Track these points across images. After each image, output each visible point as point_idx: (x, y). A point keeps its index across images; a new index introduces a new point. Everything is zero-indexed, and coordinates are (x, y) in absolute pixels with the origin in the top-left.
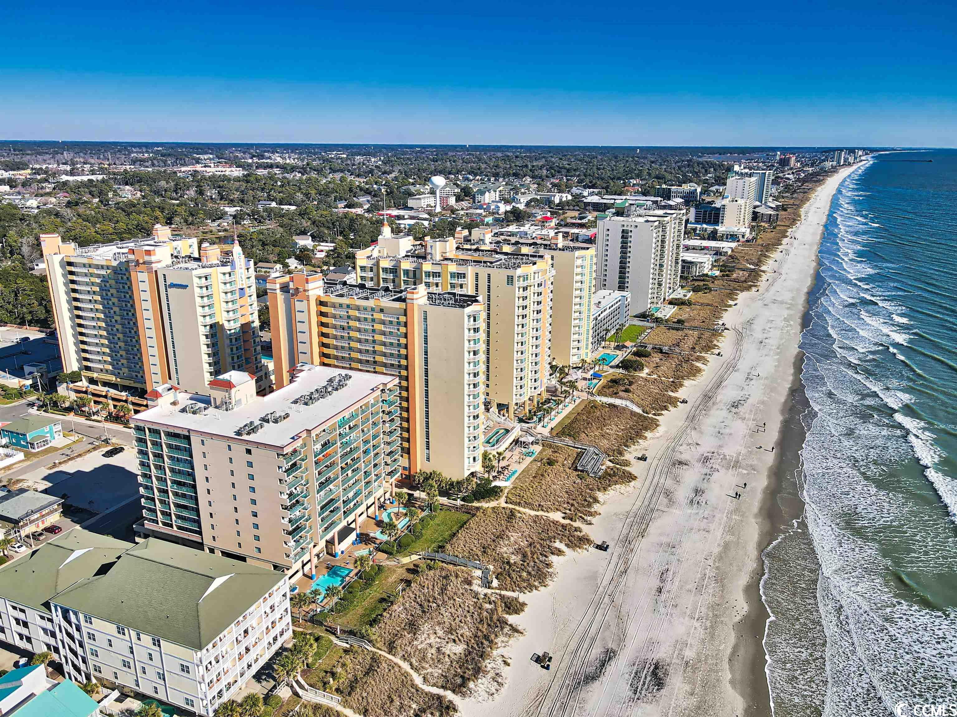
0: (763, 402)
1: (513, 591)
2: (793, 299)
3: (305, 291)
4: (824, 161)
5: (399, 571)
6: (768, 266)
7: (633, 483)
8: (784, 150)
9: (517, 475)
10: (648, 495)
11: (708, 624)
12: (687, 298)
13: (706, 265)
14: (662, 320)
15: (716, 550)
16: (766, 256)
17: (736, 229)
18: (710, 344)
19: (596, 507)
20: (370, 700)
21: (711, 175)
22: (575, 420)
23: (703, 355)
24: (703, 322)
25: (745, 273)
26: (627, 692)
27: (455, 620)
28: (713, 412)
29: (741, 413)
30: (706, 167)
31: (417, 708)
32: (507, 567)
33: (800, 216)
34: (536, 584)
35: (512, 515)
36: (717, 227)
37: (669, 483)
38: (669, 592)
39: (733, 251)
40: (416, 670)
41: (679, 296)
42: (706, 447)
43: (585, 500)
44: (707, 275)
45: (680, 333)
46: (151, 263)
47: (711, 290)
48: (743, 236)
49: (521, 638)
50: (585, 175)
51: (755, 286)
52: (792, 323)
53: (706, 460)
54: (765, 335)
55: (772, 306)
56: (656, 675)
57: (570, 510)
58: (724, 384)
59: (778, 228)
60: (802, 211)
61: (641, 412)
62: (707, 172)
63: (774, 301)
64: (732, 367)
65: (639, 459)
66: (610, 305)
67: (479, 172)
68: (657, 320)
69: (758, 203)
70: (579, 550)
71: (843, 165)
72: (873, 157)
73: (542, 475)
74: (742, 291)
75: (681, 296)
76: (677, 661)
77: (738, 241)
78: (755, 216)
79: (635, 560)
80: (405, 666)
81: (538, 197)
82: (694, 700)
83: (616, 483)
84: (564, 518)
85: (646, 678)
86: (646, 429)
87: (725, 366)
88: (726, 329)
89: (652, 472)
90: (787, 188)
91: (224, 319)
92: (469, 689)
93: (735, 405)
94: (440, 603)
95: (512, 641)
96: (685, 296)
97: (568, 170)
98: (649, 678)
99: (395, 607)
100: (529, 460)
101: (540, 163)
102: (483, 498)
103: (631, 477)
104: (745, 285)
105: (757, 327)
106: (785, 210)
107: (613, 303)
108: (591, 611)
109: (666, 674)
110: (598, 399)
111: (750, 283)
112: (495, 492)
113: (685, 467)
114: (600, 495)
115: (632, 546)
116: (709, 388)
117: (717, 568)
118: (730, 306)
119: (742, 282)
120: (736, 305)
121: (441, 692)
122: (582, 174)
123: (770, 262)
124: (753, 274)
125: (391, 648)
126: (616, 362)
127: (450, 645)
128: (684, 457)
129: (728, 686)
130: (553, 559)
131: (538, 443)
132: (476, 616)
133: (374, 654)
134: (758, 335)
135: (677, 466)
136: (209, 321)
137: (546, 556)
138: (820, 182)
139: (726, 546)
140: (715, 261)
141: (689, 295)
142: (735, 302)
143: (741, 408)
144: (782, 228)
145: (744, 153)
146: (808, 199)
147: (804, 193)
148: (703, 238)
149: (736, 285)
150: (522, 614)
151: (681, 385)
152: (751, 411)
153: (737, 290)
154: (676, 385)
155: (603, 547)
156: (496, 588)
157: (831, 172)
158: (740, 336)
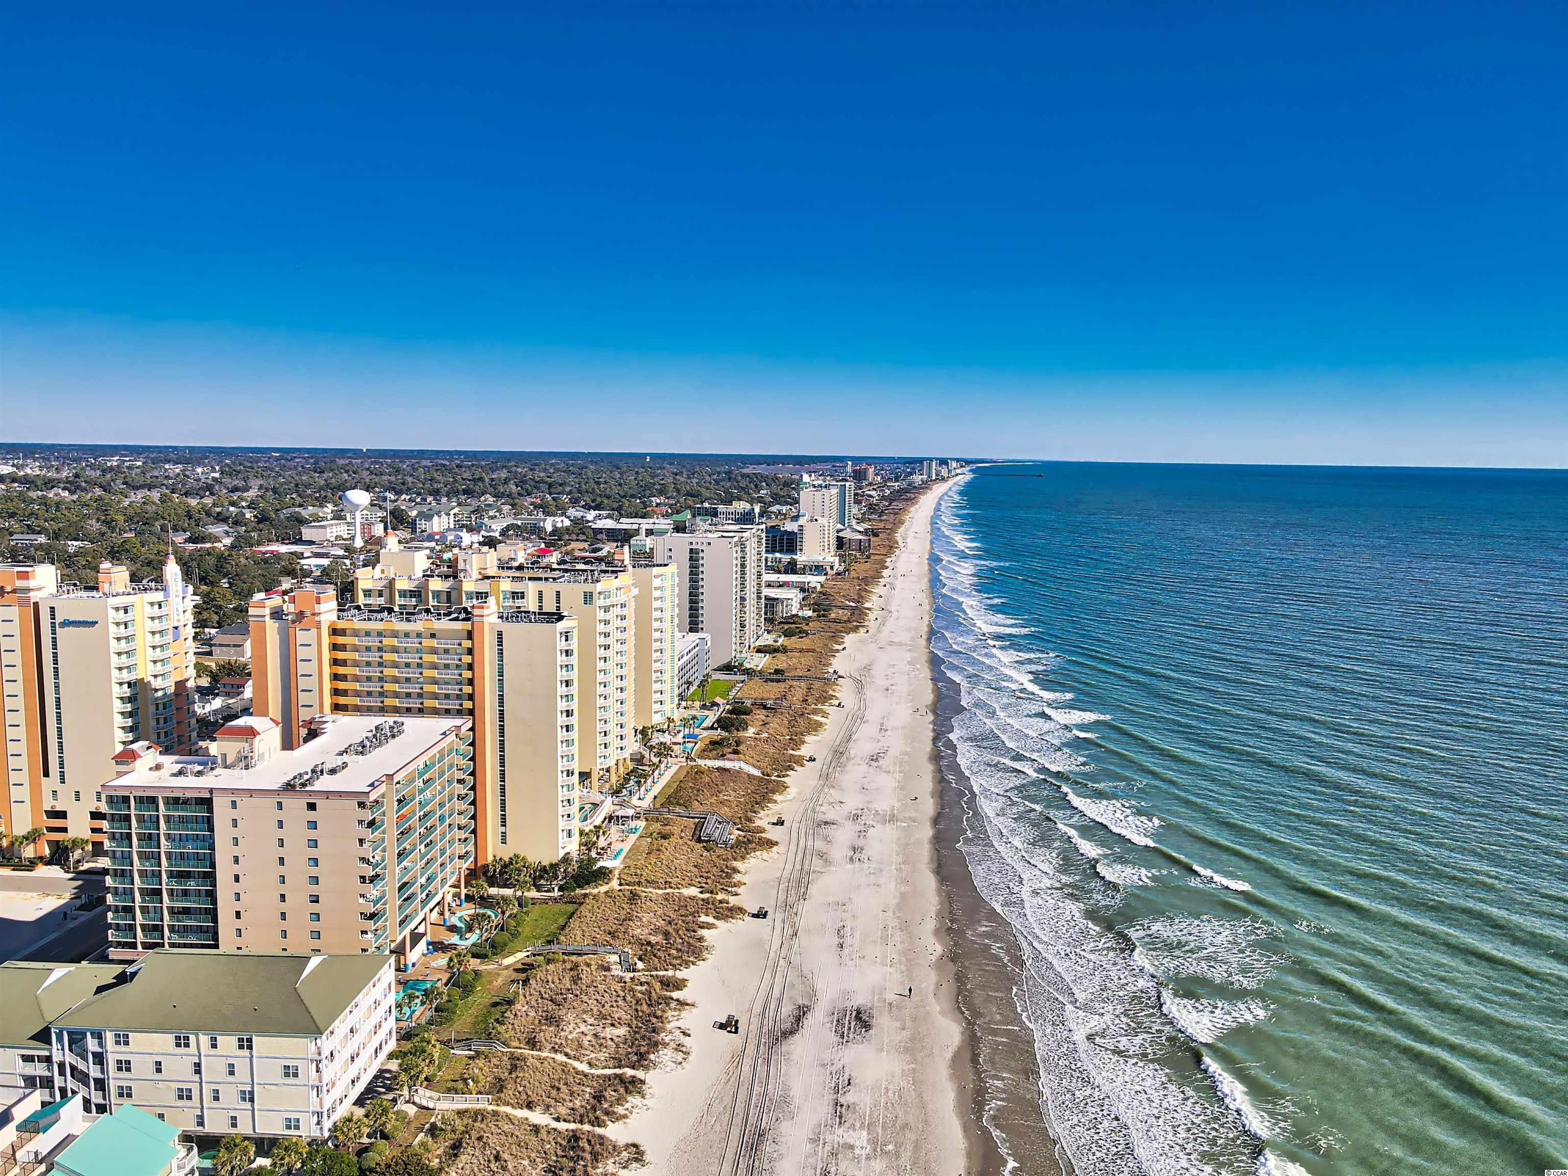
0: (906, 753)
1: (666, 970)
2: (913, 639)
3: (314, 614)
4: (911, 474)
5: (505, 972)
6: (872, 602)
7: (775, 849)
8: (856, 460)
9: (624, 854)
10: (798, 859)
11: (904, 968)
12: (779, 644)
13: (793, 603)
14: (754, 671)
15: (893, 902)
16: (866, 591)
17: (821, 558)
18: (824, 694)
19: (737, 877)
20: (530, 1093)
21: (765, 492)
22: (679, 789)
23: (819, 707)
24: (809, 670)
25: (846, 611)
26: (834, 1038)
27: (603, 1006)
28: (849, 767)
29: (884, 766)
30: (757, 481)
31: (592, 1091)
32: (649, 948)
33: (897, 543)
34: (692, 959)
35: (634, 896)
36: (794, 557)
37: (819, 844)
38: (851, 946)
39: (822, 586)
40: (575, 1058)
41: (767, 643)
42: (853, 802)
43: (722, 871)
44: (797, 615)
45: (782, 685)
46: (29, 590)
47: (807, 634)
48: (832, 568)
49: (694, 1010)
50: (579, 492)
51: (864, 626)
52: (918, 666)
53: (856, 817)
54: (891, 682)
55: (888, 648)
56: (861, 1018)
57: (706, 883)
58: (854, 737)
59: (873, 557)
60: (898, 536)
61: (761, 775)
62: (758, 488)
63: (891, 643)
64: (858, 718)
65: (774, 824)
66: (687, 650)
67: (404, 488)
68: (748, 672)
69: (840, 526)
70: (733, 921)
71: (936, 479)
72: (971, 471)
73: (659, 850)
74: (848, 633)
75: (770, 642)
76: (879, 1004)
77: (826, 574)
78: (841, 543)
79: (803, 923)
80: (560, 1058)
81: (519, 523)
82: (907, 1034)
83: (754, 850)
84: (701, 892)
85: (850, 1023)
86: (773, 792)
87: (850, 717)
88: (840, 677)
89: (794, 834)
90: (872, 508)
91: (150, 673)
92: (651, 1061)
93: (874, 758)
94: (578, 993)
95: (684, 1014)
96: (776, 641)
97: (550, 486)
98: (853, 1024)
99: (518, 1006)
100: (633, 838)
101: (504, 474)
102: (588, 884)
103: (771, 844)
104: (849, 625)
105: (878, 672)
106: (876, 535)
107: (690, 648)
108: (768, 975)
109: (871, 1016)
110: (701, 762)
111: (855, 624)
112: (603, 875)
113: (833, 827)
114: (738, 865)
115: (795, 910)
116: (837, 743)
117: (898, 918)
118: (838, 651)
119: (845, 622)
120: (844, 649)
121: (618, 1071)
122: (575, 490)
123: (874, 598)
124: (856, 612)
125: (532, 1043)
126: (708, 723)
127: (607, 1029)
128: (829, 817)
129: (939, 1017)
130: (704, 932)
131: (639, 818)
132: (628, 998)
133: (512, 1054)
134: (882, 682)
135: (823, 826)
136: (126, 676)
137: (694, 931)
138: (912, 501)
139: (903, 896)
140: (803, 599)
141: (781, 640)
142: (842, 646)
143: (881, 762)
144: (877, 557)
145: (801, 464)
146: (902, 522)
147: (896, 514)
148: (779, 572)
149: (839, 626)
150: (685, 990)
151: (803, 742)
152: (895, 763)
153: (841, 631)
154: (796, 743)
155: (761, 915)
156: (643, 970)
157: (923, 488)
158: (860, 686)
